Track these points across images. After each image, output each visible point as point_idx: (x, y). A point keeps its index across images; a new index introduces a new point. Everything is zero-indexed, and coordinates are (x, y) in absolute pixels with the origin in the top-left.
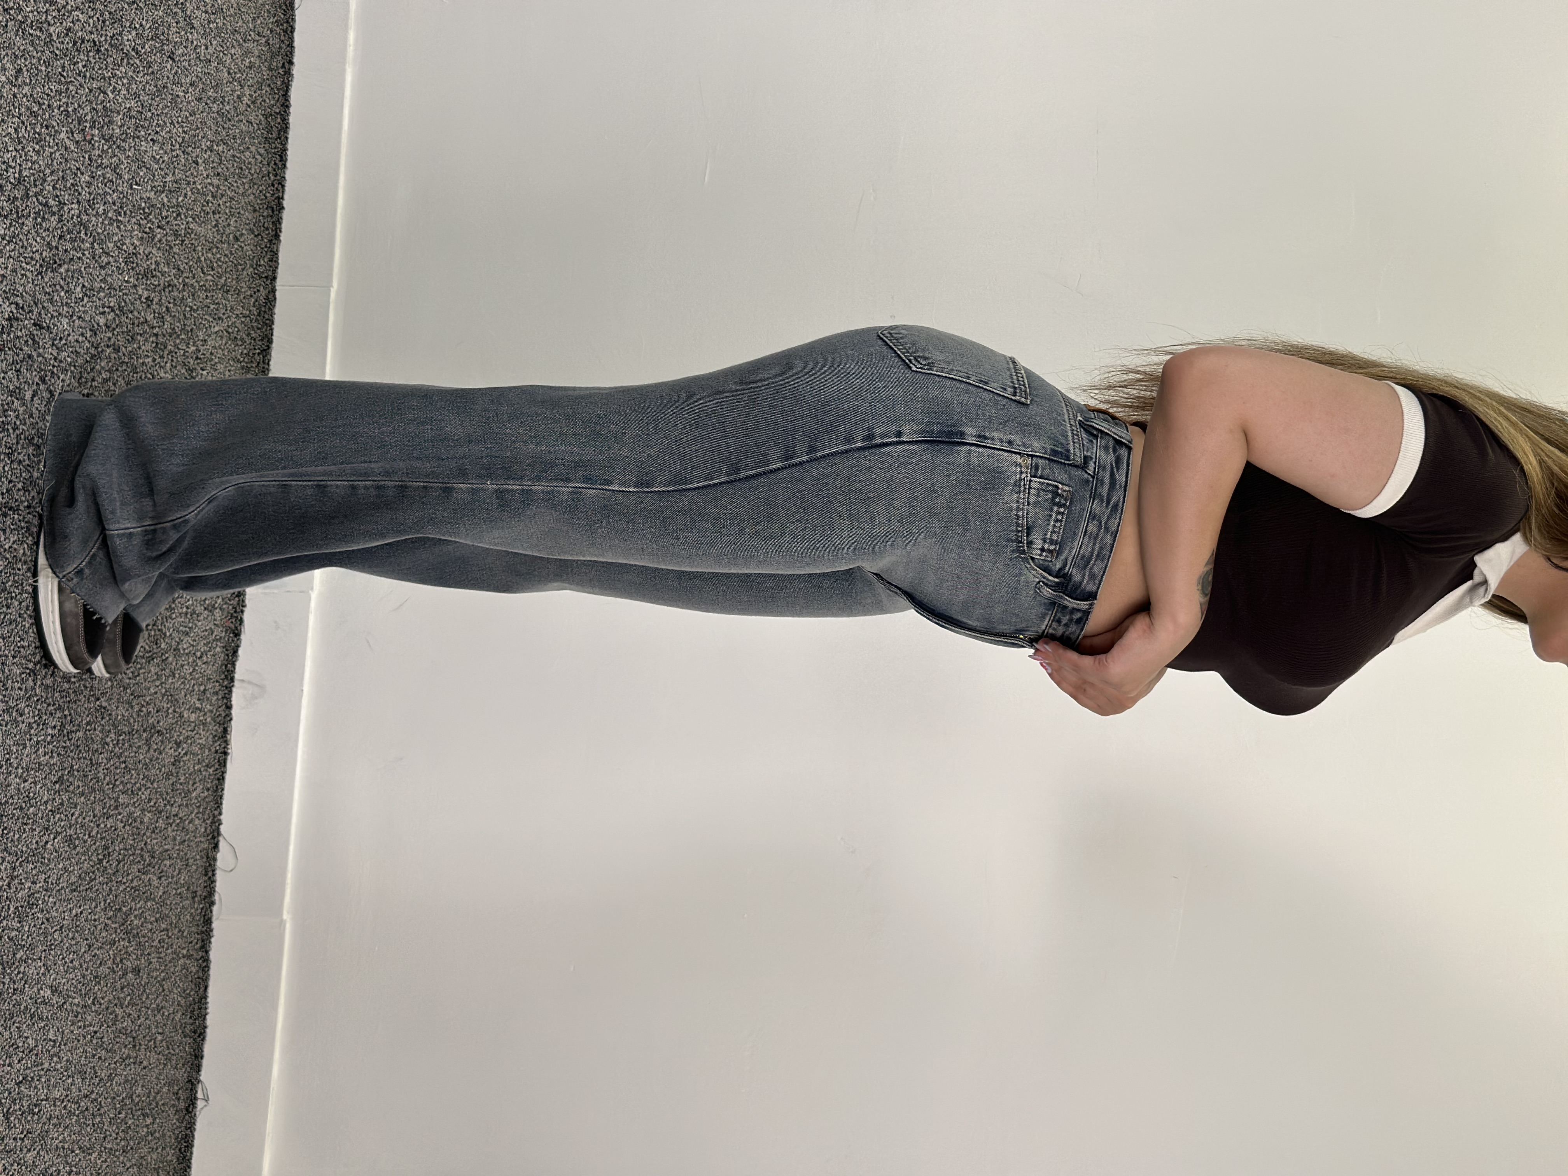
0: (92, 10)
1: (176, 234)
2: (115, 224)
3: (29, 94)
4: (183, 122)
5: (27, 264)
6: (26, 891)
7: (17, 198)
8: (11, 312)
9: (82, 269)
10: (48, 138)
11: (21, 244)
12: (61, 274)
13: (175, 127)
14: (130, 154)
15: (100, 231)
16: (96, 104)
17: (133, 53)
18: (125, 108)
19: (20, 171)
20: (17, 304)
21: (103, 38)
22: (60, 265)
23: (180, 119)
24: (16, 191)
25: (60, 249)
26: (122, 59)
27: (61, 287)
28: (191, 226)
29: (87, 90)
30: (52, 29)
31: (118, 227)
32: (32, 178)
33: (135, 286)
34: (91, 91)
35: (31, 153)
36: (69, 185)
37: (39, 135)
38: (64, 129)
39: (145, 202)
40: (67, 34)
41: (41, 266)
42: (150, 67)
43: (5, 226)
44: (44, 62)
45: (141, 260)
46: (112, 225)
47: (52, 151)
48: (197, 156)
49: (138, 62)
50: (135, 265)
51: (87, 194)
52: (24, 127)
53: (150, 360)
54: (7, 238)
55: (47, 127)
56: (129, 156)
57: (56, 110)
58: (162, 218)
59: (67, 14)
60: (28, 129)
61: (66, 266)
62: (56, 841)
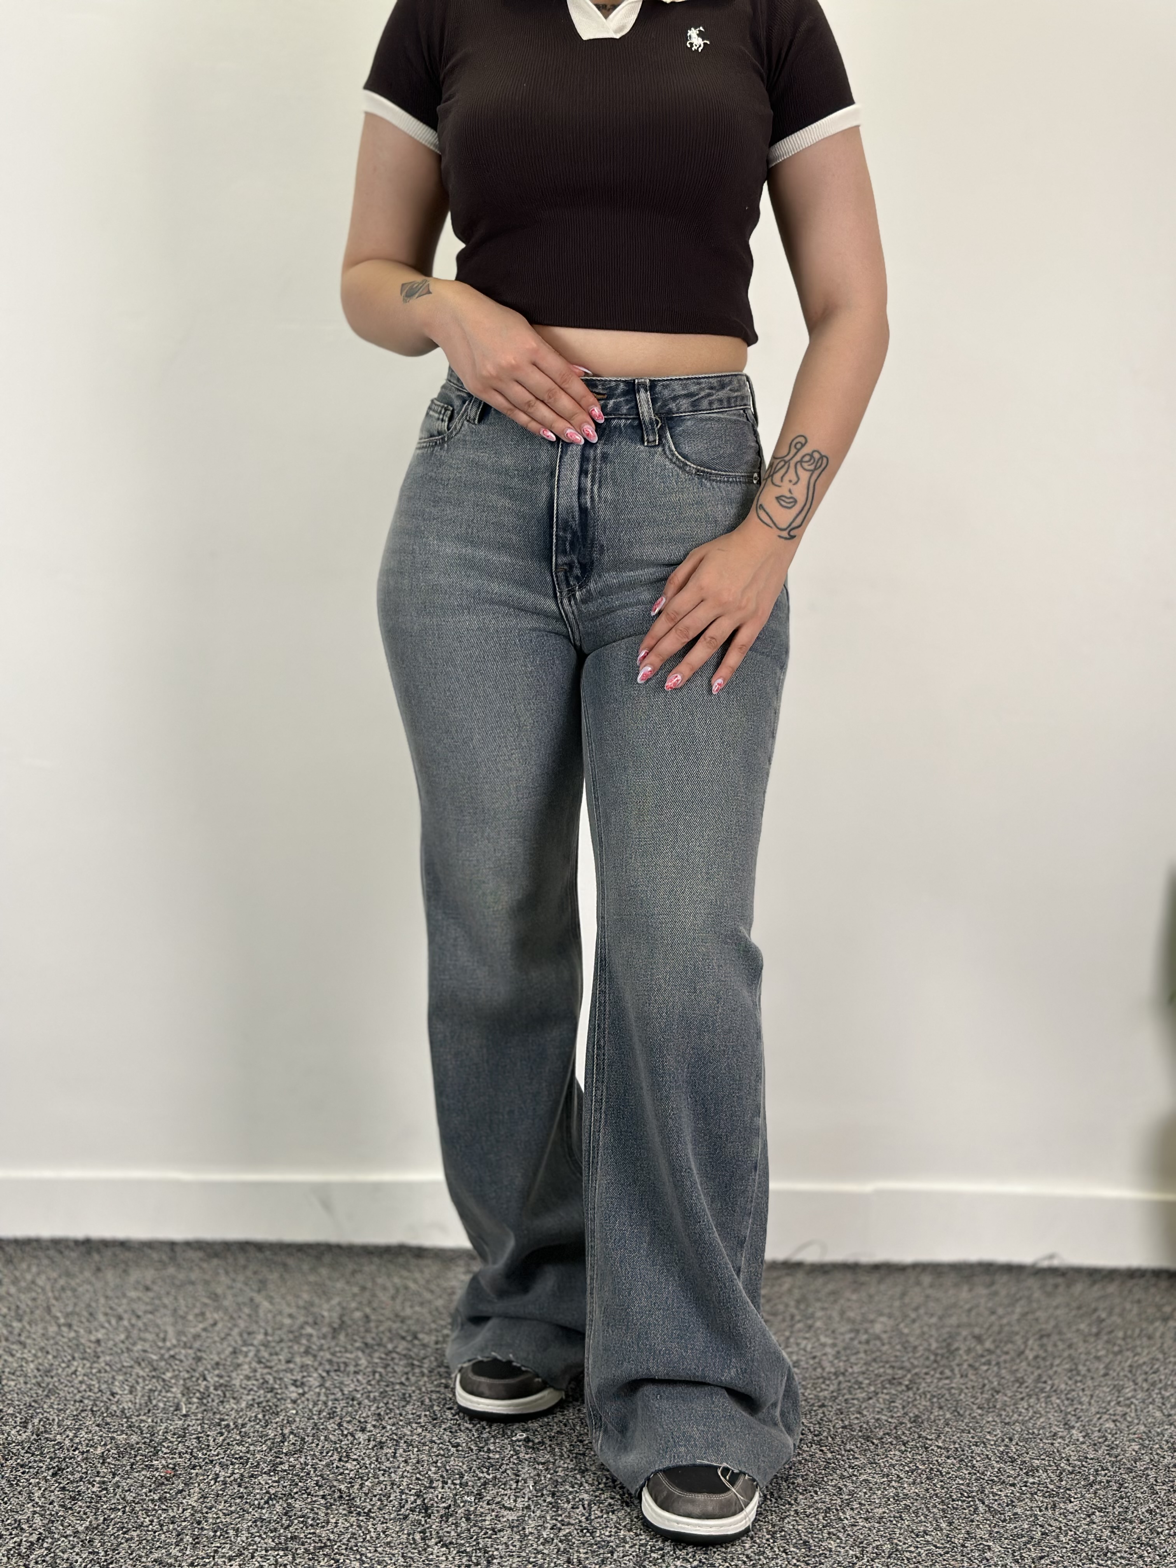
0: (19, 1481)
1: (199, 1359)
2: (243, 1430)
3: (178, 1548)
4: (63, 1362)
5: (370, 1532)
6: (1002, 1465)
7: (305, 1549)
8: (436, 1544)
9: (324, 1463)
10: (211, 1520)
11: (352, 1540)
12: (348, 1488)
13: (76, 1371)
14: (150, 1420)
15: (264, 1448)
16: (125, 1466)
17: (30, 1426)
18: (101, 1430)
19: (273, 1549)
20: (423, 1539)
21: (41, 1465)
22: (340, 1490)
23: (63, 1365)
24: (299, 1551)
25: (321, 1493)
26: (47, 1439)
27: (362, 1485)
28: (174, 1342)
29: (117, 1478)
30: (80, 1529)
31: (243, 1425)
32: (272, 1535)
33: (294, 1402)
34: (114, 1475)
35: (244, 1539)
36: (242, 1490)
37: (216, 1532)
38: (184, 1501)
39: (191, 1398)
40: (71, 1508)
41: (359, 1514)
42: (30, 1405)
43: (348, 1561)
44: (124, 1533)
45: (259, 1397)
46: (245, 1433)
47: (221, 1514)
48: (90, 1341)
49: (36, 1421)
50: (271, 1404)
51: (237, 1466)
52: (220, 1550)
53: (360, 1377)
54: (358, 1557)
55: (199, 1523)
56: (153, 1421)
57: (172, 1514)
58: (192, 1377)
59: (48, 1512)
60: (218, 1545)
61: (335, 1483)
62: (929, 1437)
